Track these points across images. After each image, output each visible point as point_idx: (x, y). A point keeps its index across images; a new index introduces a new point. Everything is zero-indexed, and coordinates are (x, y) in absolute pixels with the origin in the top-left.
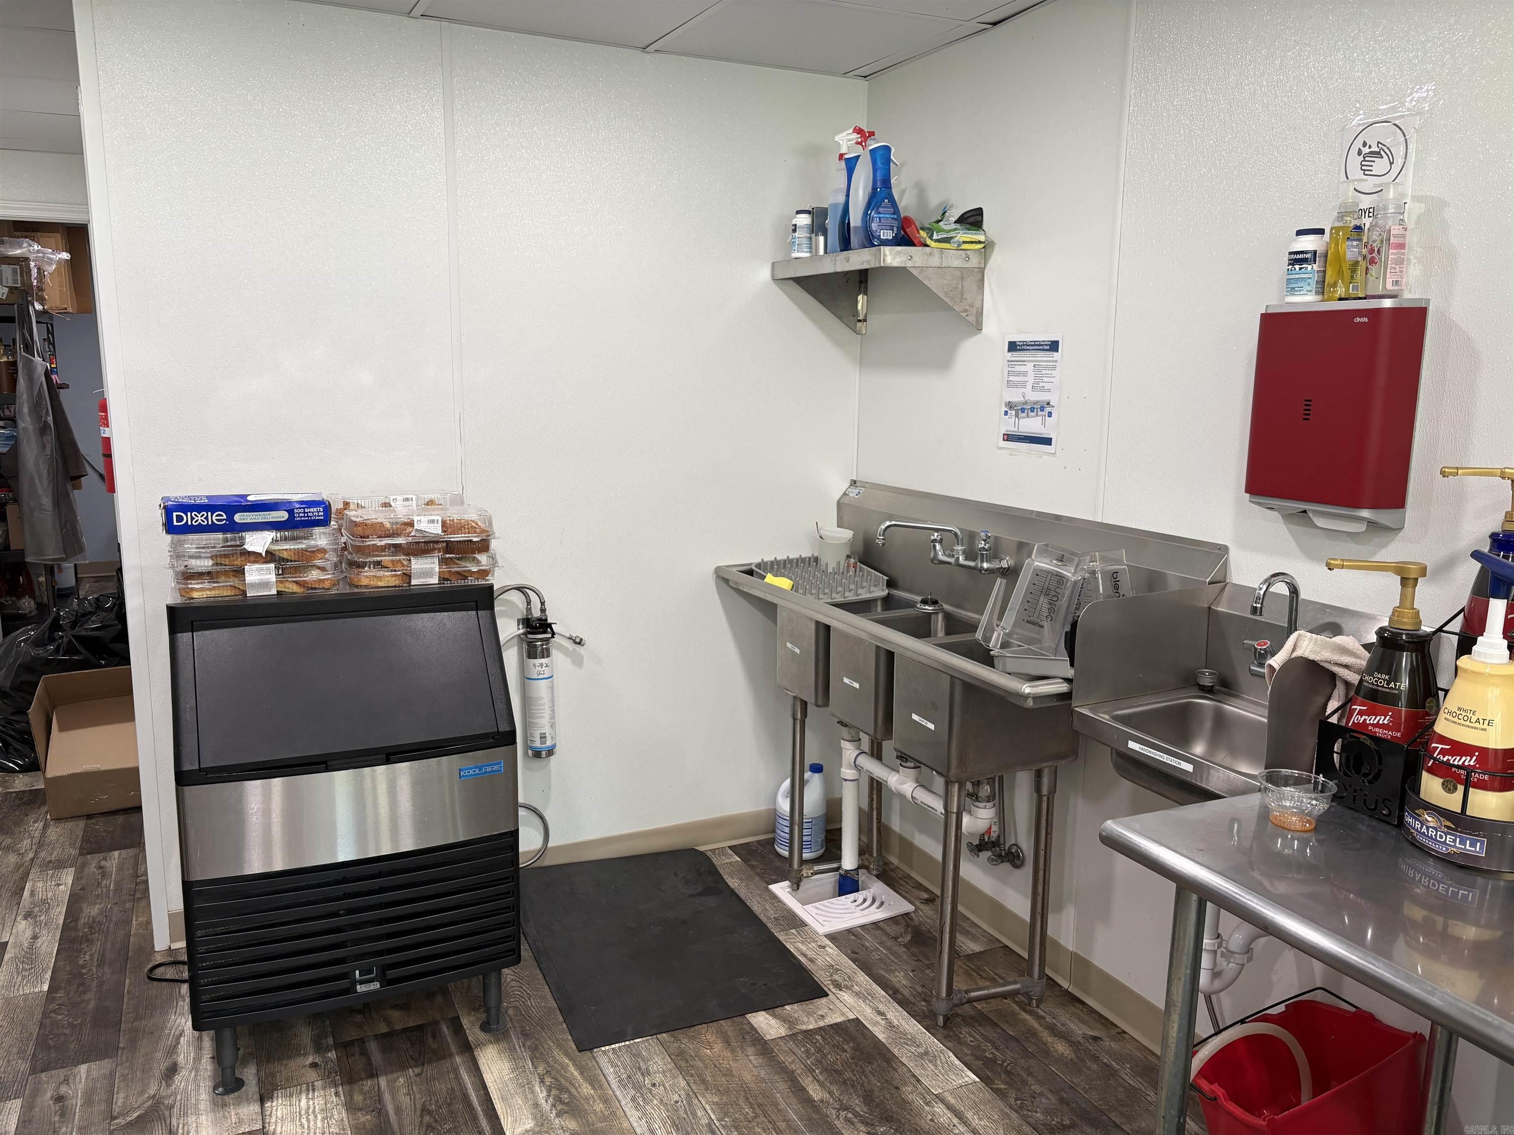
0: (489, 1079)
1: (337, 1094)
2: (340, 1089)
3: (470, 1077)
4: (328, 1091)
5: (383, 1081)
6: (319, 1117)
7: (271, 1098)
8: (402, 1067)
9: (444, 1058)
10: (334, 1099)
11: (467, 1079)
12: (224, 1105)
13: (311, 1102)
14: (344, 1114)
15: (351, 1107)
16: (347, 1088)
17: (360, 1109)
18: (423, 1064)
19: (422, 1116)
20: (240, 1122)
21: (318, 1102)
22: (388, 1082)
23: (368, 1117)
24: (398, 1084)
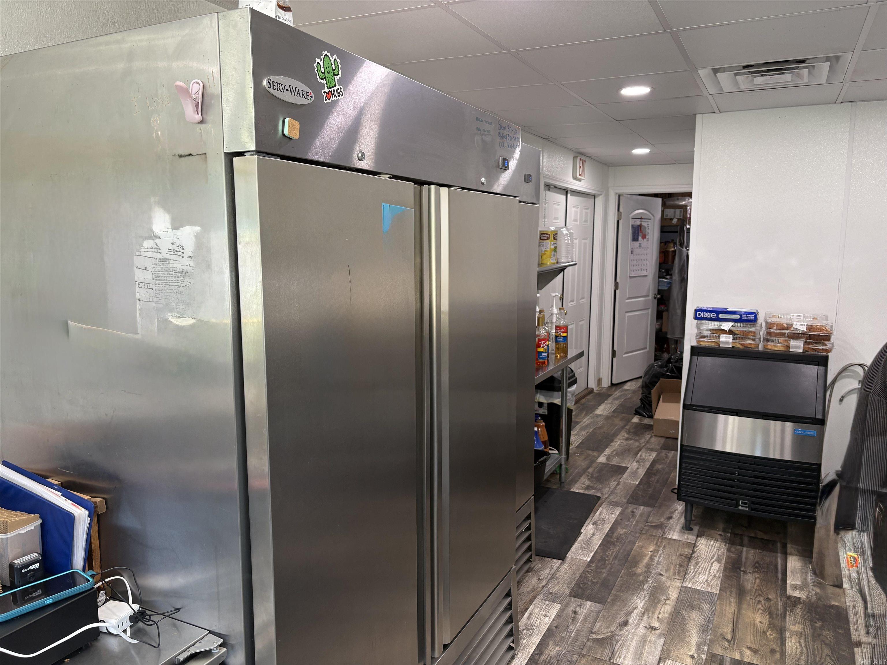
0: (789, 565)
1: (725, 545)
2: (727, 545)
3: (781, 561)
4: (722, 543)
5: (745, 549)
6: (716, 548)
7: (701, 537)
8: (754, 548)
9: (774, 552)
10: (724, 546)
11: (780, 561)
12: (684, 533)
13: (715, 544)
14: (725, 551)
15: (729, 550)
16: (730, 545)
17: (732, 552)
18: (764, 551)
19: (755, 563)
20: (688, 539)
21: (718, 544)
22: (746, 550)
23: (734, 556)
24: (751, 552)
